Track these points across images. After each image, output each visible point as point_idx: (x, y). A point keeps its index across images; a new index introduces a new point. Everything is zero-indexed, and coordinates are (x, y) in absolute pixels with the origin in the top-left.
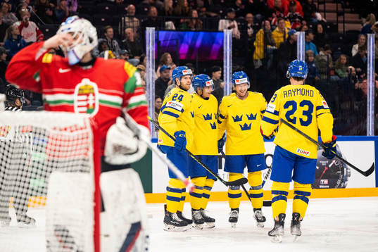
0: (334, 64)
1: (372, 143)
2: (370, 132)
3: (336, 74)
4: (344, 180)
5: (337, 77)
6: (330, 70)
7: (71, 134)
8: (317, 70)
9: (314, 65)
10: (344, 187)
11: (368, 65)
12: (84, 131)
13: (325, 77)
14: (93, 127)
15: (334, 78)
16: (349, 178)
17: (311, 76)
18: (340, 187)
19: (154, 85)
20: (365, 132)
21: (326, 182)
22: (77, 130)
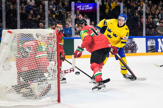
1: (145, 38)
2: (144, 35)
4: (136, 50)
10: (136, 53)
12: (54, 35)
16: (137, 50)
18: (134, 53)
20: (143, 35)
21: (130, 51)
22: (51, 34)
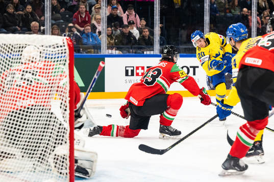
0: (229, 6)
3: (230, 12)
5: (231, 14)
6: (226, 9)
7: (54, 50)
8: (217, 9)
9: (215, 6)
11: (253, 6)
12: (63, 48)
13: (223, 14)
14: (69, 45)
15: (229, 15)
17: (213, 13)
19: (106, 18)
22: (58, 47)
